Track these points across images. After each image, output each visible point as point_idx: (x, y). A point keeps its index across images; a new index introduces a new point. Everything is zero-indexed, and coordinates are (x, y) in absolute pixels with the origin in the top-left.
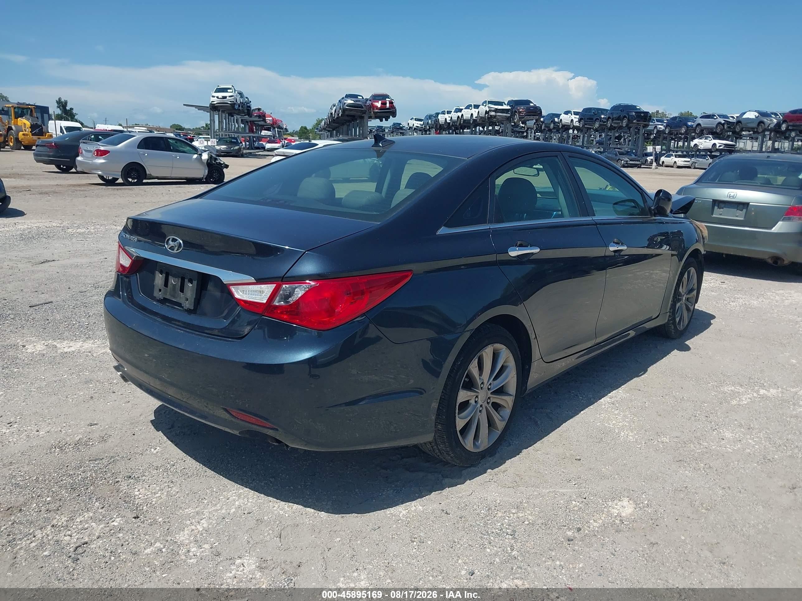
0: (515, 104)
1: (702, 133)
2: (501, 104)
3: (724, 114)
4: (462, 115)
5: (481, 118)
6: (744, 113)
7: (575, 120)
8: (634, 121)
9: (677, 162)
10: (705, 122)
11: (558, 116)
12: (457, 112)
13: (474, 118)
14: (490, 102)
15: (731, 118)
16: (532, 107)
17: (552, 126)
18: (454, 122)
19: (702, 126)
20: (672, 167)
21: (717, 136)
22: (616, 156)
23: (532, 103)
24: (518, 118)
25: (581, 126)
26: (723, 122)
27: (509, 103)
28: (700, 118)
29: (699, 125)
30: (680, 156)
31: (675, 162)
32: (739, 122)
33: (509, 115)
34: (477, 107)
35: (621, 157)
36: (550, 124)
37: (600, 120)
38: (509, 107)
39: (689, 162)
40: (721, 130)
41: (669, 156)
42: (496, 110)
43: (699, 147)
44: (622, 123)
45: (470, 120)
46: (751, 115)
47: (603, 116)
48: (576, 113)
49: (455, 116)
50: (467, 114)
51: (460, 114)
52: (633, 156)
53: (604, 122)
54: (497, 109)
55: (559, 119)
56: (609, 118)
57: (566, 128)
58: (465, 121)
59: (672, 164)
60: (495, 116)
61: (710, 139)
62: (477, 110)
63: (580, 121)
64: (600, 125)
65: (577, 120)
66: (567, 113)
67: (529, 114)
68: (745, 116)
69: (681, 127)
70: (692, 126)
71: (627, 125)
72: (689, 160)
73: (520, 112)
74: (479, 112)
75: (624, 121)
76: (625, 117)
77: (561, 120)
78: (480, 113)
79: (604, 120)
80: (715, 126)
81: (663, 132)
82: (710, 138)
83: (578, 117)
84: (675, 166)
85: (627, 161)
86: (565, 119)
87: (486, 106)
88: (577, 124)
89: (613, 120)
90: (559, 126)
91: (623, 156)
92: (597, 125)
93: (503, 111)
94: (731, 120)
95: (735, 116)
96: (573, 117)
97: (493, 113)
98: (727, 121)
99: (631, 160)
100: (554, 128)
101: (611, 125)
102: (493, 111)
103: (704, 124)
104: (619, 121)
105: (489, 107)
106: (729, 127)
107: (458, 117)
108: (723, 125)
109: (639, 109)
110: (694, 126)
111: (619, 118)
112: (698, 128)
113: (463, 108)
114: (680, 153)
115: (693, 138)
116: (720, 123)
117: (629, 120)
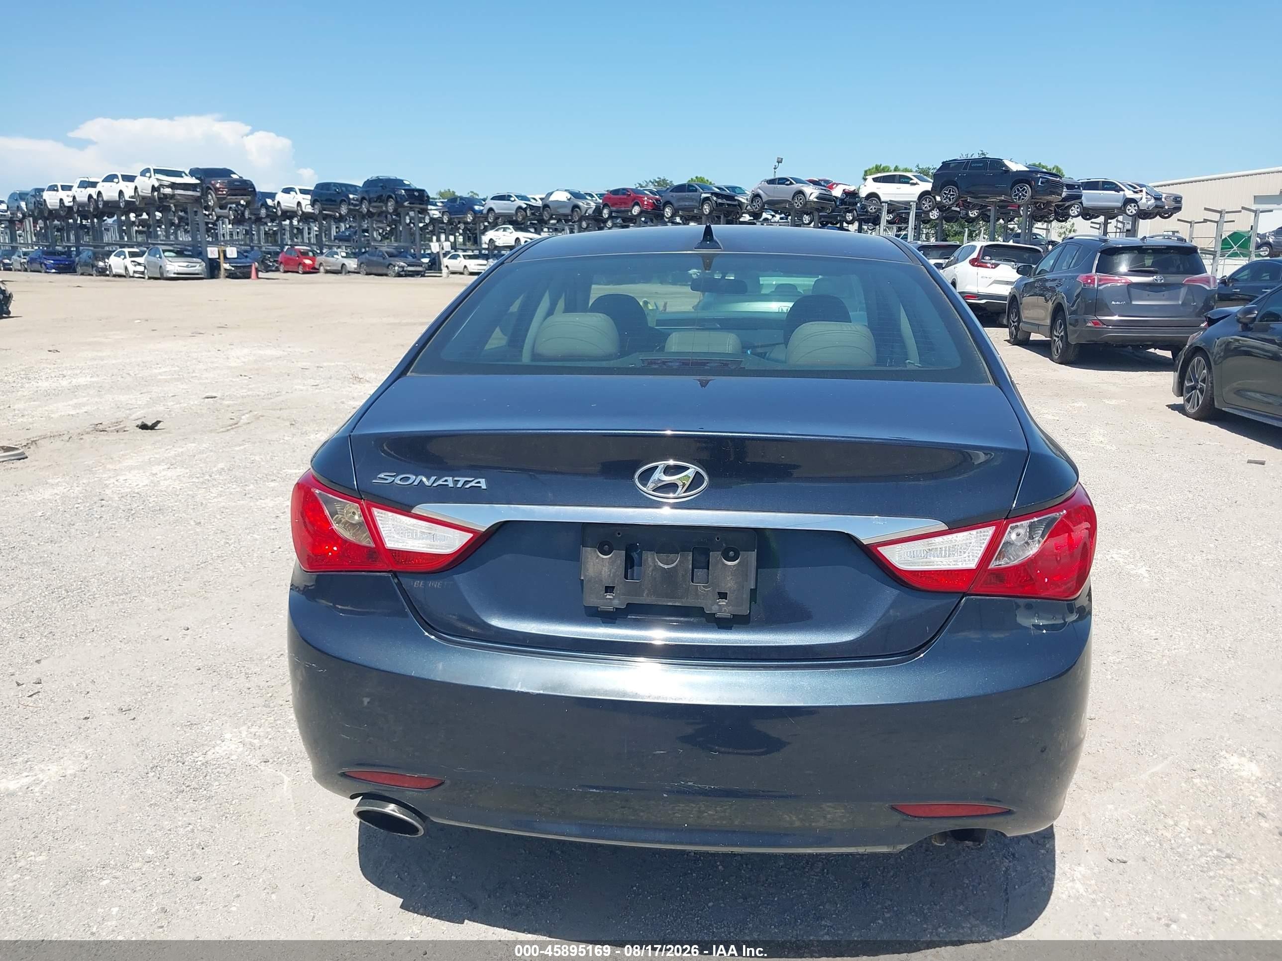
0: (206, 175)
1: (498, 221)
2: (178, 174)
3: (523, 194)
4: (99, 193)
5: (144, 198)
6: (551, 194)
7: (304, 203)
8: (406, 204)
9: (468, 266)
10: (500, 207)
11: (272, 196)
12: (86, 188)
13: (127, 198)
14: (157, 171)
15: (532, 200)
16: (236, 180)
17: (263, 212)
18: (81, 205)
19: (497, 211)
20: (462, 273)
21: (519, 226)
22: (384, 258)
23: (235, 173)
24: (215, 199)
25: (317, 212)
26: (524, 206)
27: (193, 173)
28: (492, 199)
29: (491, 210)
30: (470, 257)
31: (465, 267)
32: (546, 206)
33: (198, 194)
34: (129, 178)
35: (393, 261)
36: (259, 210)
37: (348, 202)
38: (193, 181)
39: (485, 265)
40: (523, 219)
41: (454, 257)
42: (173, 186)
43: (497, 244)
44: (386, 207)
45: (117, 203)
46: (561, 196)
47: (351, 196)
48: (303, 192)
49: (82, 195)
50: (110, 192)
51: (93, 191)
52: (410, 259)
53: (355, 205)
54: (174, 183)
55: (273, 201)
56: (363, 198)
57: (288, 214)
58: (106, 203)
59: (461, 270)
60: (173, 196)
61: (510, 231)
62: (131, 185)
63: (313, 204)
64: (350, 210)
65: (309, 202)
66: (287, 191)
67: (233, 192)
68: (552, 198)
69: (466, 214)
70: (481, 212)
71: (395, 210)
72: (484, 262)
73: (217, 190)
74: (136, 188)
75: (389, 204)
76: (390, 197)
77: (279, 203)
78: (139, 190)
79: (354, 202)
80: (513, 212)
81: (440, 221)
82: (509, 228)
83: (309, 197)
84: (466, 272)
85: (403, 267)
86: (287, 201)
87: (150, 177)
88: (309, 209)
89: (370, 202)
90: (276, 213)
91: (396, 259)
92: (344, 210)
93: (186, 187)
94: (533, 203)
95: (537, 197)
96: (300, 197)
97: (168, 191)
98: (530, 205)
99: (409, 265)
100: (268, 216)
101: (368, 211)
102: (168, 187)
103: (498, 209)
104: (381, 204)
105: (158, 179)
106: (533, 214)
107: (90, 196)
108: (525, 210)
109: (409, 185)
110: (485, 212)
111: (380, 199)
112: (490, 215)
113: (100, 180)
114: (470, 253)
115: (486, 229)
116: (520, 208)
117: (397, 202)
